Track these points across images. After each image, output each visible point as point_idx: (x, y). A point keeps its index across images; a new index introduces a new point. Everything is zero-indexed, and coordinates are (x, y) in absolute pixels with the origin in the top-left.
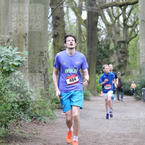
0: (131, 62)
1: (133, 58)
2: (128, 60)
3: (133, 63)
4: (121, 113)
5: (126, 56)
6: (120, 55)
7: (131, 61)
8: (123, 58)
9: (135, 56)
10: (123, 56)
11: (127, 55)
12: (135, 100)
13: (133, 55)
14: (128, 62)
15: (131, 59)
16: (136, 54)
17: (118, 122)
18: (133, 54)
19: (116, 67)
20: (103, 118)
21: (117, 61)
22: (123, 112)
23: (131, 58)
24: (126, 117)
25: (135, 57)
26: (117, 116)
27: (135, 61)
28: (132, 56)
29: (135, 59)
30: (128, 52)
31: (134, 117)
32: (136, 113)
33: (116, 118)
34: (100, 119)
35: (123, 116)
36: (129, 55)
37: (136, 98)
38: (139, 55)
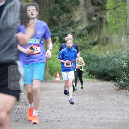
0: (111, 20)
1: (114, 13)
2: (105, 17)
3: (114, 22)
4: (92, 112)
5: (102, 9)
6: (92, 9)
8: (97, 13)
9: (117, 9)
10: (96, 11)
11: (103, 8)
12: (118, 88)
13: (115, 9)
14: (104, 21)
15: (111, 16)
16: (119, 6)
18: (115, 6)
19: (84, 30)
20: (59, 121)
21: (85, 19)
22: (96, 110)
23: (111, 14)
24: (100, 119)
25: (118, 12)
26: (84, 117)
27: (118, 19)
28: (112, 11)
29: (117, 16)
30: (105, 3)
31: (114, 119)
32: (119, 112)
33: (82, 120)
34: (55, 122)
35: (95, 118)
36: (107, 8)
37: (118, 85)
38: (124, 7)
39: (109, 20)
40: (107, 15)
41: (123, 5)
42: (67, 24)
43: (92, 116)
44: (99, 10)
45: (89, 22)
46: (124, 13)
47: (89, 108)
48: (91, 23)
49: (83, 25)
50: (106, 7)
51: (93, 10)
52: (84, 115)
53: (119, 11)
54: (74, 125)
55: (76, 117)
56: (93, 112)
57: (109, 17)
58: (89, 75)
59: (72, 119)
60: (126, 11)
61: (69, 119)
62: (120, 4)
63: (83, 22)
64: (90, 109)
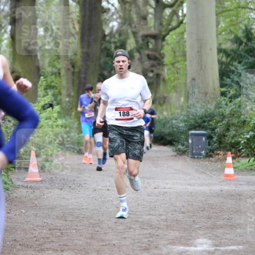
0: (169, 77)
1: (173, 69)
2: (162, 73)
3: (172, 79)
4: (147, 181)
5: (159, 64)
6: (147, 64)
7: (168, 75)
8: (154, 69)
9: (176, 65)
10: (153, 66)
11: (160, 63)
12: (176, 154)
13: (173, 64)
14: (162, 77)
15: (169, 72)
16: (178, 62)
18: (174, 61)
20: (108, 190)
22: (150, 178)
23: (169, 69)
24: (155, 188)
25: (177, 68)
27: (176, 75)
28: (171, 66)
29: (176, 72)
30: (163, 57)
31: (170, 188)
32: (176, 181)
34: (104, 191)
35: (149, 187)
36: (165, 63)
37: (176, 151)
38: (184, 63)
39: (167, 77)
40: (164, 71)
41: (182, 60)
43: (146, 185)
44: (156, 65)
46: (183, 69)
50: (164, 62)
51: (149, 65)
53: (179, 67)
57: (167, 73)
60: (186, 67)
62: (179, 59)
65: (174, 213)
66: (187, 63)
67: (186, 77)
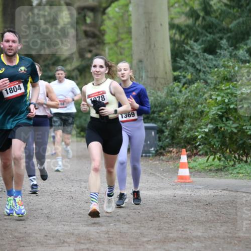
0: (111, 58)
1: (115, 48)
5: (99, 43)
6: (85, 42)
7: (110, 56)
8: (92, 48)
9: (120, 44)
10: (91, 45)
11: (100, 41)
13: (116, 43)
15: (111, 52)
16: (122, 40)
17: (73, 205)
18: (116, 39)
19: (73, 70)
21: (76, 56)
23: (111, 49)
25: (121, 47)
26: (72, 190)
28: (112, 45)
29: (119, 53)
30: (103, 35)
33: (70, 195)
35: (87, 191)
36: (106, 42)
38: (129, 41)
40: (105, 51)
41: (127, 38)
42: (51, 62)
43: (83, 189)
44: (95, 44)
45: (80, 59)
46: (128, 48)
47: (79, 178)
48: (83, 62)
49: (73, 64)
50: (104, 40)
51: (87, 44)
52: (73, 188)
53: (123, 46)
54: (57, 201)
55: (61, 190)
56: (85, 184)
57: (109, 53)
58: (80, 133)
59: (55, 194)
60: (131, 47)
61: (51, 194)
62: (124, 36)
63: (73, 59)
64: (81, 180)
65: (117, 223)
66: (133, 41)
67: (132, 58)
